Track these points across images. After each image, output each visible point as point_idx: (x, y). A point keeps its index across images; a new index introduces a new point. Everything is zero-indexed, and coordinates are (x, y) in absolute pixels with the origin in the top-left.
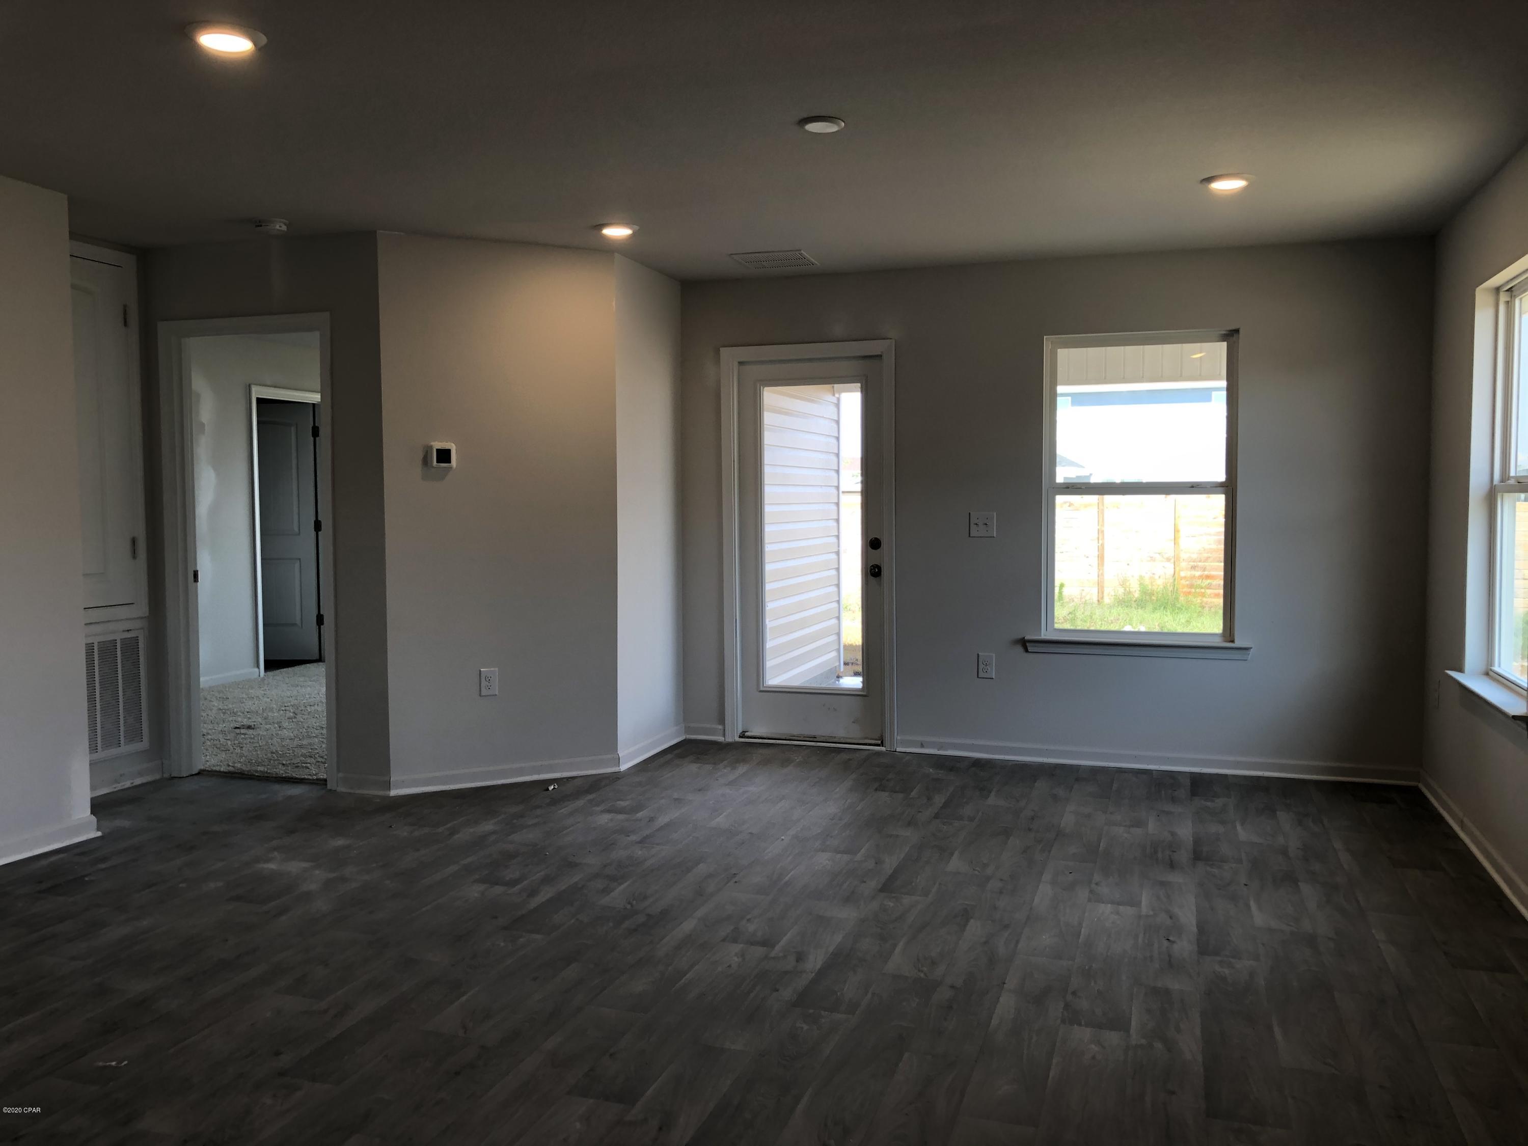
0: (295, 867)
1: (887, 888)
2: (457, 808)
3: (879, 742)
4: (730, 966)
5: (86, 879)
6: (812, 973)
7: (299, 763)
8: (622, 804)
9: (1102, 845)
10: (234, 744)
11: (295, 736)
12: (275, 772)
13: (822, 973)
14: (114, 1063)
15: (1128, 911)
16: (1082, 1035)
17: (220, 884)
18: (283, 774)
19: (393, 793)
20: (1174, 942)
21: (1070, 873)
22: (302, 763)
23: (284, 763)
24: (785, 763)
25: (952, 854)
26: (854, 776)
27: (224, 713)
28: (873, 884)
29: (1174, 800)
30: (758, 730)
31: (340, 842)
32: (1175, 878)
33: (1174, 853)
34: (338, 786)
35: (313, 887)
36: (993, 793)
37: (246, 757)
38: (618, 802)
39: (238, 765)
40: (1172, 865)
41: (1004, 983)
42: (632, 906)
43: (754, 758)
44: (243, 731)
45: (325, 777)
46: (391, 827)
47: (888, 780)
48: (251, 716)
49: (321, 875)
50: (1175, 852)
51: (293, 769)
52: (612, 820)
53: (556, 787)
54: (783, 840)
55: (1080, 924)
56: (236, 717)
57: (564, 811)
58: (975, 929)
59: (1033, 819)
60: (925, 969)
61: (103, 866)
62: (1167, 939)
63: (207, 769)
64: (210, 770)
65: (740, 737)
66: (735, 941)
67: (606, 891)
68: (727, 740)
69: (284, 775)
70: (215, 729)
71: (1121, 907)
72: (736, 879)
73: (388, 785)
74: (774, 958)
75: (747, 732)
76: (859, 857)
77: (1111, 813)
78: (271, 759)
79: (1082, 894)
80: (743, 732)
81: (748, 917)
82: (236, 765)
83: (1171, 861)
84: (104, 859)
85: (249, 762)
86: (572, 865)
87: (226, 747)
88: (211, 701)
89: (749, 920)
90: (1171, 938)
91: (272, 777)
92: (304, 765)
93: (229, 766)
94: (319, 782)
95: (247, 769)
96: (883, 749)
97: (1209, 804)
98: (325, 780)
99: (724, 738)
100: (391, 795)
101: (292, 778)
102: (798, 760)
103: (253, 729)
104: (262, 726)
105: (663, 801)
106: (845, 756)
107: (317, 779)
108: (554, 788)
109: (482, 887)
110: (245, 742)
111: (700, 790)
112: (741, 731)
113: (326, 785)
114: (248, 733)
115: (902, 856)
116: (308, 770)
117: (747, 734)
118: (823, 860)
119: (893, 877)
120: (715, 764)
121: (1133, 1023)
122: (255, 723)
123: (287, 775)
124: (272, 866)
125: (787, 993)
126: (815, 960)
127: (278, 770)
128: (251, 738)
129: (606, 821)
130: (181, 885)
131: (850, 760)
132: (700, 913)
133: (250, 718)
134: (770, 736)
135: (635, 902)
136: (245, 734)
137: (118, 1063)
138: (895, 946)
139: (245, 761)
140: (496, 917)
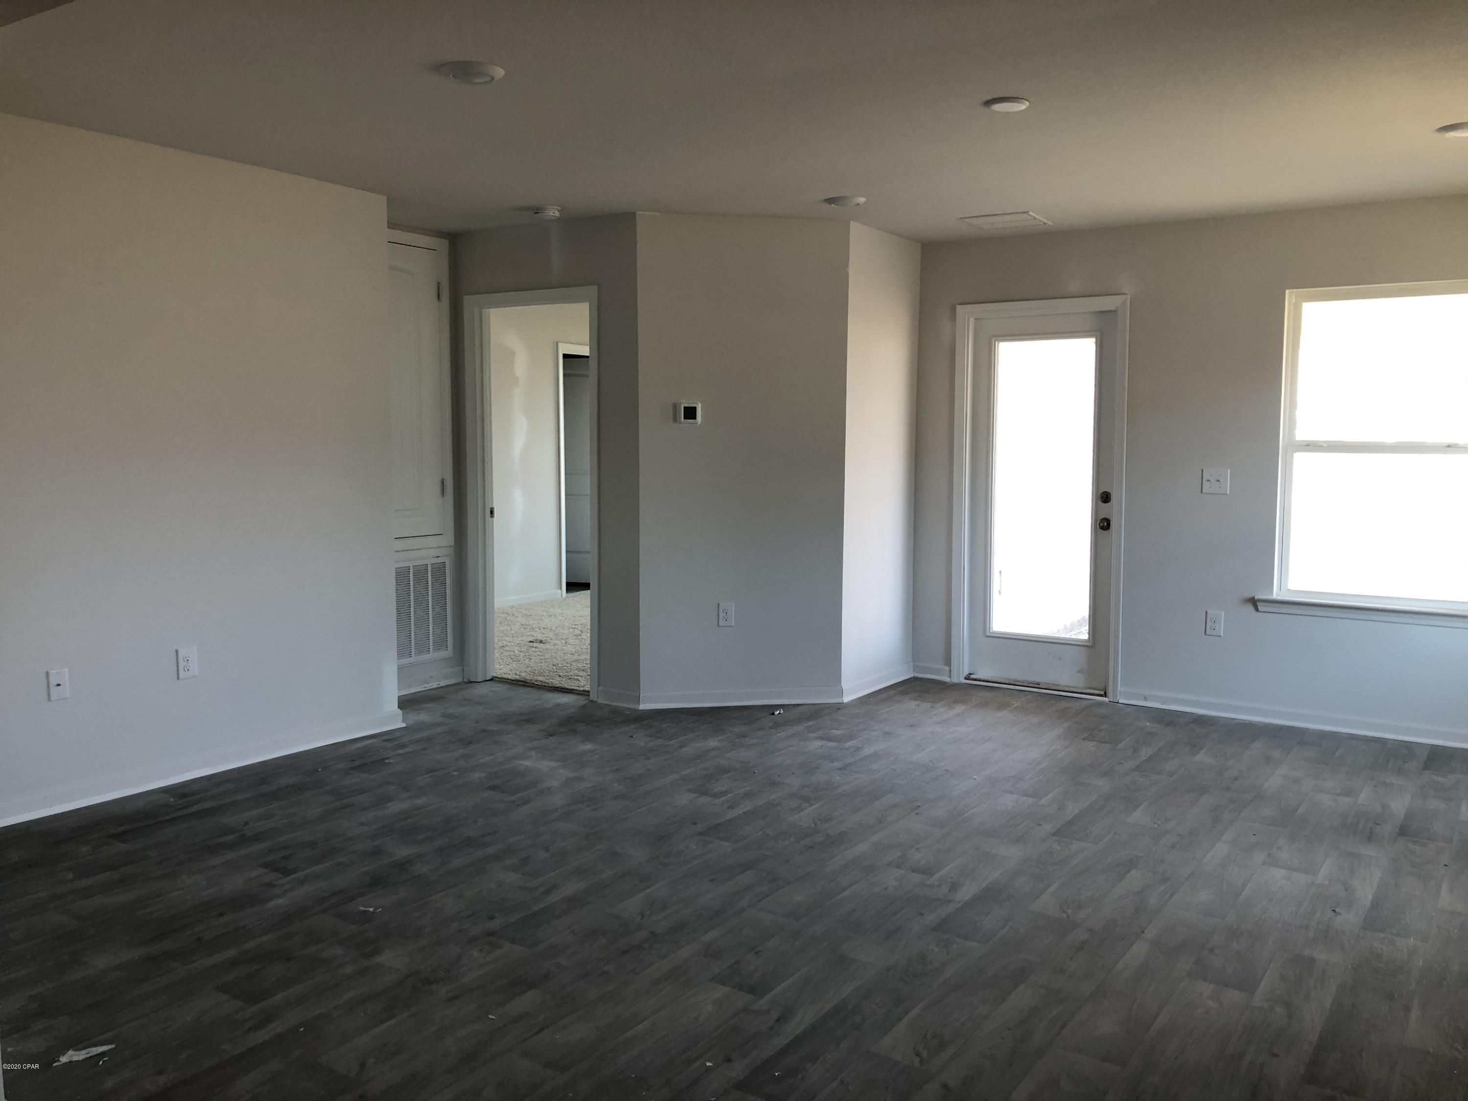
0: (545, 765)
1: (1060, 833)
2: (692, 724)
3: (1102, 693)
4: (886, 888)
5: (387, 761)
6: (959, 902)
7: (572, 675)
8: (835, 732)
9: (1301, 810)
10: (526, 656)
11: (576, 652)
12: (551, 682)
13: (968, 905)
14: (371, 909)
15: (1302, 878)
16: (1205, 989)
17: (483, 775)
18: (557, 684)
19: (643, 707)
20: (1340, 914)
21: (1254, 835)
22: (575, 676)
23: (561, 675)
24: (1002, 706)
25: (1138, 806)
26: (1066, 725)
27: (525, 628)
28: (1048, 827)
29: (1400, 772)
30: (984, 673)
31: (589, 746)
32: (1368, 851)
33: (1378, 826)
34: (598, 698)
35: (555, 783)
36: (1203, 751)
37: (531, 668)
38: (833, 731)
39: (524, 674)
40: (1370, 838)
41: (1143, 932)
42: (816, 825)
43: (973, 699)
44: (535, 645)
45: (589, 689)
46: (632, 737)
47: (1099, 731)
48: (545, 632)
49: (564, 773)
50: (1379, 824)
51: (566, 680)
52: (822, 746)
53: (782, 712)
54: (975, 779)
55: (1244, 885)
56: (533, 632)
57: (782, 734)
58: (1135, 879)
59: (1236, 779)
60: (1070, 911)
61: (401, 752)
62: (1333, 910)
63: (498, 676)
64: (500, 677)
65: (966, 678)
66: (899, 867)
67: (799, 809)
68: (953, 680)
69: (558, 686)
70: (514, 642)
71: (1295, 874)
72: (917, 811)
73: (637, 700)
74: (930, 885)
75: (973, 674)
76: (1044, 801)
77: (1324, 780)
78: (551, 671)
79: (1259, 857)
80: (969, 674)
81: (918, 846)
82: (522, 674)
83: (1371, 834)
84: (403, 746)
85: (533, 672)
86: (774, 784)
87: (518, 658)
88: (517, 617)
89: (917, 849)
90: (1337, 910)
91: (548, 686)
92: (576, 677)
93: (516, 674)
94: (584, 693)
95: (530, 679)
96: (1106, 699)
97: (1440, 779)
98: (588, 692)
99: (949, 679)
100: (640, 709)
101: (564, 688)
102: (1015, 705)
103: (544, 643)
104: (552, 641)
105: (874, 733)
106: (1064, 704)
107: (584, 691)
108: (780, 713)
109: (691, 796)
110: (535, 654)
111: (911, 726)
112: (968, 673)
113: (589, 695)
114: (539, 647)
115: (1087, 804)
116: (578, 682)
117: (972, 676)
118: (1008, 801)
119: (1070, 823)
120: (933, 702)
121: (1263, 984)
122: (547, 639)
123: (560, 685)
124: (527, 763)
125: (931, 918)
126: (967, 892)
127: (554, 680)
128: (540, 651)
129: (817, 747)
130: (454, 773)
131: (1067, 708)
132: (874, 838)
133: (543, 634)
134: (994, 680)
135: (819, 822)
136: (536, 648)
137: (374, 910)
138: (1049, 886)
139: (530, 671)
140: (695, 824)
